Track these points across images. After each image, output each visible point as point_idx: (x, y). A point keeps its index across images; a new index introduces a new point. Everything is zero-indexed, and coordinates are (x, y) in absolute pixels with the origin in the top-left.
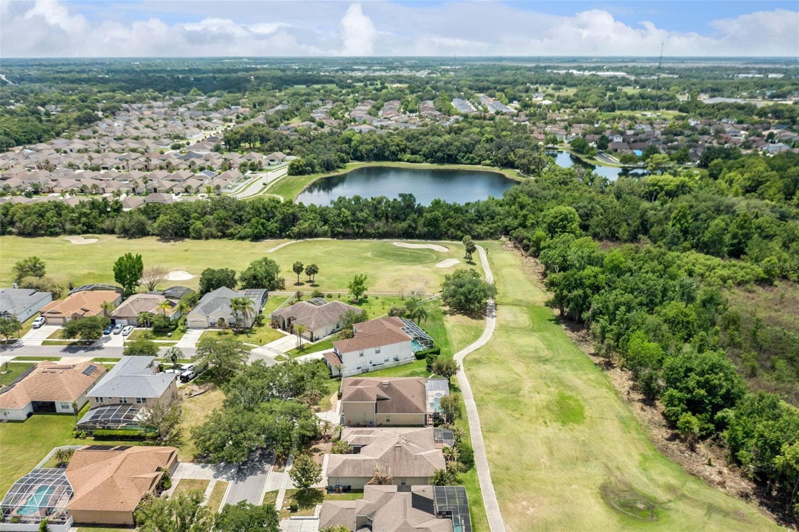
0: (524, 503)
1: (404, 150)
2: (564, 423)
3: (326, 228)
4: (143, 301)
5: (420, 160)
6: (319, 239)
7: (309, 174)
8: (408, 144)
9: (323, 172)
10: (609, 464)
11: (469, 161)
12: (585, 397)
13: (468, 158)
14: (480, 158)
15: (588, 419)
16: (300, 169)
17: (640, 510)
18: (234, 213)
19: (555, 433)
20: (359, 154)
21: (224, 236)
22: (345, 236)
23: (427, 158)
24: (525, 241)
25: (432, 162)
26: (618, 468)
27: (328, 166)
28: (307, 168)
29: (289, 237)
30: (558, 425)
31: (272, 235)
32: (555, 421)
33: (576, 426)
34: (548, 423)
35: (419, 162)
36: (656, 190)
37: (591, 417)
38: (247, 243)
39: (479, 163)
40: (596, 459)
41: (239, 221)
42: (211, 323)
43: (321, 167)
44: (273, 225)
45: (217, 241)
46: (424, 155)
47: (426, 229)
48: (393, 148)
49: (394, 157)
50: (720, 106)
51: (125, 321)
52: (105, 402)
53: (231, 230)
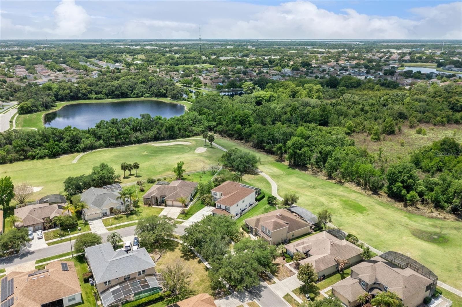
1: (90, 92)
2: (361, 212)
3: (101, 141)
4: (39, 210)
5: (104, 97)
6: (99, 150)
7: (35, 112)
8: (92, 88)
9: (44, 110)
10: (402, 224)
11: (136, 95)
12: (353, 199)
13: (134, 94)
14: (141, 93)
15: (367, 208)
16: (29, 109)
17: (437, 239)
18: (28, 140)
19: (364, 218)
20: (60, 97)
21: (26, 158)
22: (114, 145)
23: (108, 96)
24: (228, 132)
25: (113, 98)
26: (407, 224)
27: (47, 107)
28: (33, 108)
29: (78, 151)
30: (360, 214)
31: (65, 152)
32: (357, 213)
33: (367, 212)
34: (355, 214)
35: (103, 99)
36: (260, 100)
38: (47, 160)
39: (142, 96)
40: (395, 224)
41: (33, 146)
42: (103, 214)
43: (42, 107)
44: (64, 145)
45: (21, 163)
46: (106, 94)
47: (168, 133)
48: (84, 91)
49: (85, 97)
50: (231, 61)
51: (31, 228)
52: (112, 284)
53: (30, 153)
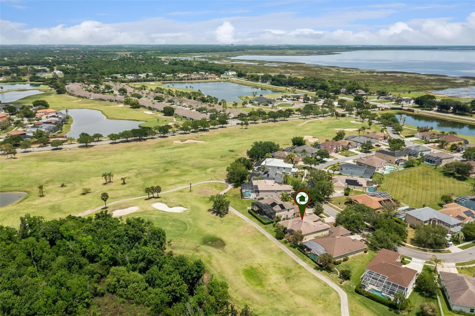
0: (249, 231)
2: (252, 268)
10: (224, 253)
12: (248, 287)
15: (241, 273)
17: (209, 241)
19: (253, 261)
26: (220, 253)
30: (255, 266)
32: (257, 268)
33: (245, 268)
34: (259, 266)
37: (240, 275)
40: (231, 254)
